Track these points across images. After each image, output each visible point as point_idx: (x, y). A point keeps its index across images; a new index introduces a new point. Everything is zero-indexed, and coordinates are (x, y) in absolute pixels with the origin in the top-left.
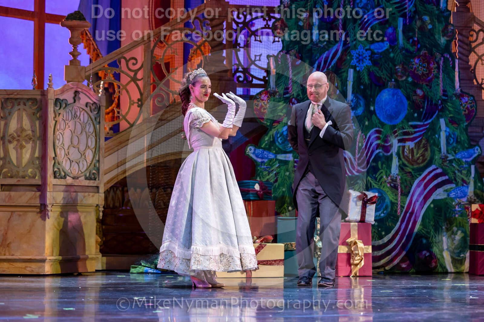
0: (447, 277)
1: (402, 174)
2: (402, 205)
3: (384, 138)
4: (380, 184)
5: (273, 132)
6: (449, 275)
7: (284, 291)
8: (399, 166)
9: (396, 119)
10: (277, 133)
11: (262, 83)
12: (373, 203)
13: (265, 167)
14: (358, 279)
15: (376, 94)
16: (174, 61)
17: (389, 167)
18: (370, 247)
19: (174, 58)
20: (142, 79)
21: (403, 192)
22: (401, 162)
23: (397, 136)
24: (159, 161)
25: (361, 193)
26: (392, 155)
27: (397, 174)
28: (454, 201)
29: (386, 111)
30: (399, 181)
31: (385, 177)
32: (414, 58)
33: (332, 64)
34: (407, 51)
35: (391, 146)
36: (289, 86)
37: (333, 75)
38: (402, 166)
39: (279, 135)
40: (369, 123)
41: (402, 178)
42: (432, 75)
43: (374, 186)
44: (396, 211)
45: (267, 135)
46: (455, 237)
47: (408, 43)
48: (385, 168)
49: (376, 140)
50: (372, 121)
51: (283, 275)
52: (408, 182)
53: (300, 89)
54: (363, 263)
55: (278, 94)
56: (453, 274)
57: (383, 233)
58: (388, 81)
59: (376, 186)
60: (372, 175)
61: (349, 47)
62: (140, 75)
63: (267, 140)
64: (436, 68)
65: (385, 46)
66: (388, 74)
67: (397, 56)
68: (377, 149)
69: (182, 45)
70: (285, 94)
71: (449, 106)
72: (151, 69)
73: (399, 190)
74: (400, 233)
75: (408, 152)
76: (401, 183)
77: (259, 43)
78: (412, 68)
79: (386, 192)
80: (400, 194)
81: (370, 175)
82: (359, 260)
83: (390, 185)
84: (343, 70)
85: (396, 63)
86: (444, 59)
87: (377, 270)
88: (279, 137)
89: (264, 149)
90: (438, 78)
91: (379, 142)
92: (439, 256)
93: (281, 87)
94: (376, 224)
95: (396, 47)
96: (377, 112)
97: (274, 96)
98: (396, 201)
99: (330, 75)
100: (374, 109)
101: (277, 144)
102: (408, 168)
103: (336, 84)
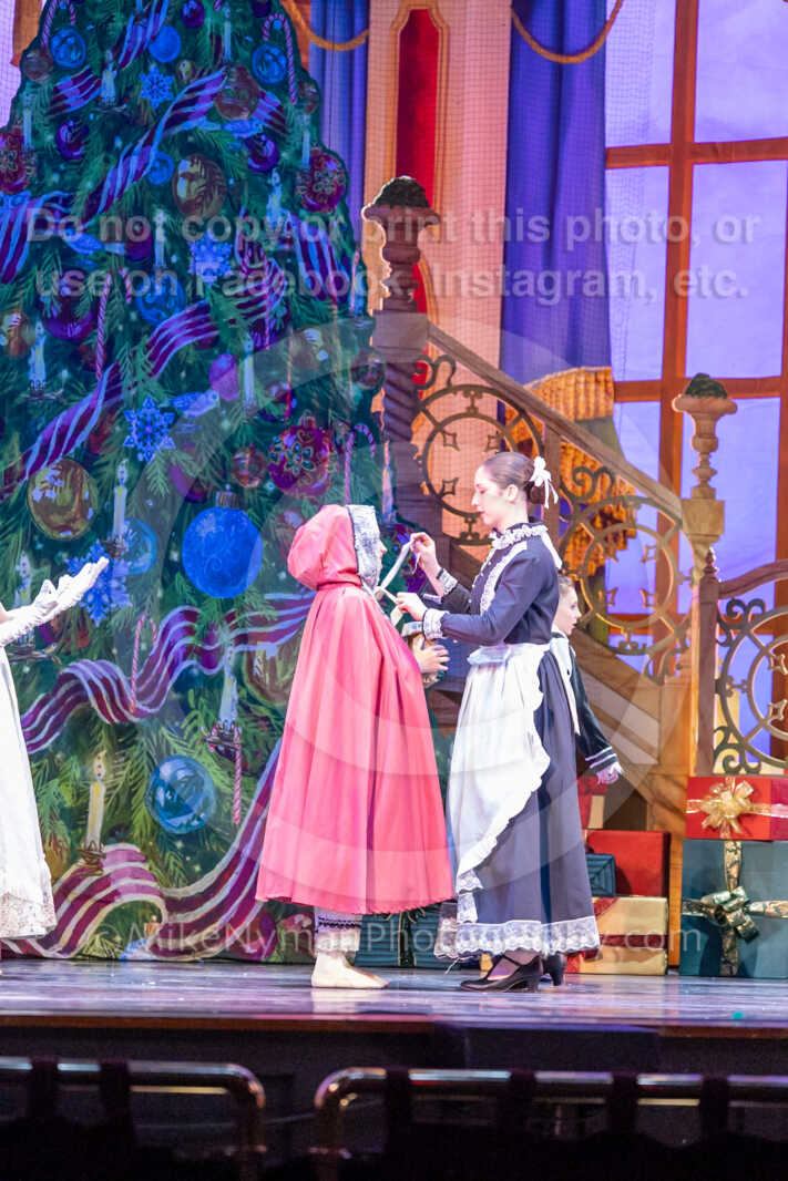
1: (246, 723)
2: (246, 799)
3: (202, 633)
4: (190, 746)
8: (240, 703)
9: (234, 585)
15: (186, 521)
17: (215, 705)
21: (249, 767)
22: (244, 692)
23: (235, 626)
26: (221, 674)
27: (234, 723)
29: (209, 565)
30: (237, 740)
31: (203, 728)
32: (281, 432)
33: (78, 443)
34: (265, 415)
35: (220, 651)
37: (79, 471)
38: (245, 701)
40: (164, 595)
41: (245, 732)
42: (325, 478)
43: (175, 752)
44: (229, 815)
47: (267, 396)
48: (205, 707)
49: (184, 636)
50: (174, 588)
52: (261, 744)
57: (197, 868)
58: (216, 489)
59: (181, 751)
60: (173, 723)
61: (122, 402)
64: (336, 459)
65: (208, 403)
66: (216, 473)
67: (239, 426)
68: (184, 659)
73: (239, 761)
74: (239, 869)
75: (261, 667)
76: (243, 746)
78: (275, 458)
79: (206, 766)
80: (239, 771)
81: (168, 722)
83: (216, 749)
84: (103, 460)
85: (237, 445)
86: (356, 439)
90: (339, 483)
91: (190, 640)
94: (180, 845)
95: (237, 404)
96: (187, 566)
98: (228, 790)
99: (72, 469)
100: (180, 557)
102: (262, 709)
103: (86, 495)
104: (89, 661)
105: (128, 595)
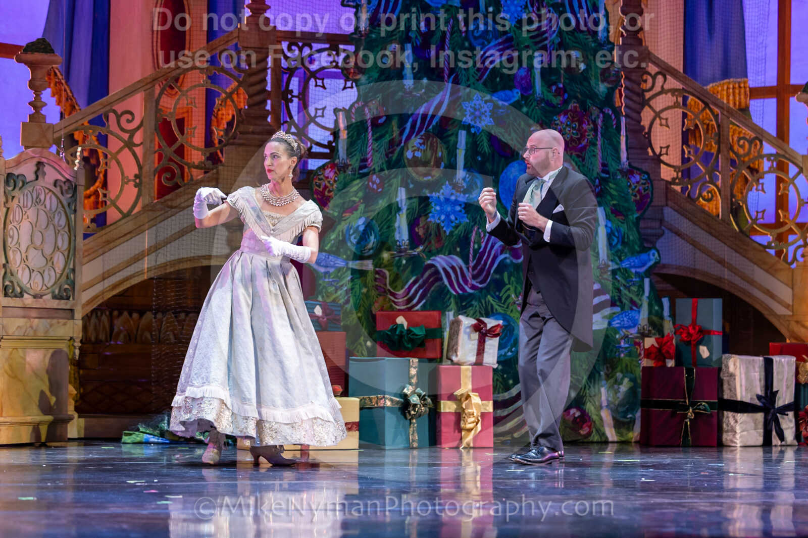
0: (607, 448)
4: (505, 306)
5: (343, 226)
6: (610, 446)
7: (359, 470)
10: (349, 229)
11: (327, 151)
12: (496, 336)
13: (331, 280)
14: (471, 451)
15: (501, 169)
16: (192, 116)
18: (491, 403)
19: (192, 112)
20: (141, 143)
24: (168, 271)
25: (478, 320)
28: (618, 333)
31: (513, 296)
32: (559, 114)
33: (434, 123)
34: (548, 103)
36: (368, 156)
37: (435, 139)
39: (352, 231)
42: (586, 140)
43: (496, 310)
45: (333, 231)
46: (619, 388)
47: (550, 92)
48: (515, 283)
51: (357, 446)
53: (384, 161)
54: (479, 427)
55: (350, 168)
56: (616, 445)
57: (511, 382)
59: (500, 310)
60: (495, 293)
62: (137, 138)
63: (334, 239)
64: (592, 130)
65: (514, 97)
66: (518, 139)
67: (533, 110)
68: (501, 253)
69: (204, 92)
70: (361, 168)
71: (611, 188)
72: (156, 130)
77: (321, 89)
79: (515, 318)
81: (492, 293)
82: (473, 422)
84: (450, 133)
85: (531, 122)
86: (604, 117)
87: (501, 438)
88: (353, 234)
89: (330, 252)
90: (594, 145)
92: (594, 417)
93: (355, 158)
94: (500, 367)
95: (531, 97)
96: (502, 196)
97: (345, 172)
99: (431, 139)
101: (349, 244)
103: (440, 154)
104: (443, 256)
105: (466, 215)
